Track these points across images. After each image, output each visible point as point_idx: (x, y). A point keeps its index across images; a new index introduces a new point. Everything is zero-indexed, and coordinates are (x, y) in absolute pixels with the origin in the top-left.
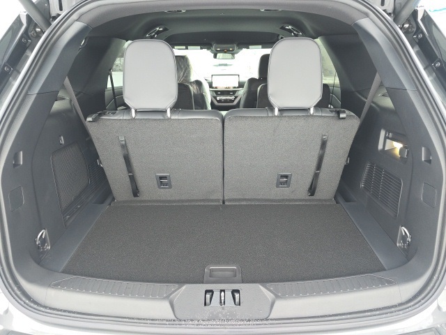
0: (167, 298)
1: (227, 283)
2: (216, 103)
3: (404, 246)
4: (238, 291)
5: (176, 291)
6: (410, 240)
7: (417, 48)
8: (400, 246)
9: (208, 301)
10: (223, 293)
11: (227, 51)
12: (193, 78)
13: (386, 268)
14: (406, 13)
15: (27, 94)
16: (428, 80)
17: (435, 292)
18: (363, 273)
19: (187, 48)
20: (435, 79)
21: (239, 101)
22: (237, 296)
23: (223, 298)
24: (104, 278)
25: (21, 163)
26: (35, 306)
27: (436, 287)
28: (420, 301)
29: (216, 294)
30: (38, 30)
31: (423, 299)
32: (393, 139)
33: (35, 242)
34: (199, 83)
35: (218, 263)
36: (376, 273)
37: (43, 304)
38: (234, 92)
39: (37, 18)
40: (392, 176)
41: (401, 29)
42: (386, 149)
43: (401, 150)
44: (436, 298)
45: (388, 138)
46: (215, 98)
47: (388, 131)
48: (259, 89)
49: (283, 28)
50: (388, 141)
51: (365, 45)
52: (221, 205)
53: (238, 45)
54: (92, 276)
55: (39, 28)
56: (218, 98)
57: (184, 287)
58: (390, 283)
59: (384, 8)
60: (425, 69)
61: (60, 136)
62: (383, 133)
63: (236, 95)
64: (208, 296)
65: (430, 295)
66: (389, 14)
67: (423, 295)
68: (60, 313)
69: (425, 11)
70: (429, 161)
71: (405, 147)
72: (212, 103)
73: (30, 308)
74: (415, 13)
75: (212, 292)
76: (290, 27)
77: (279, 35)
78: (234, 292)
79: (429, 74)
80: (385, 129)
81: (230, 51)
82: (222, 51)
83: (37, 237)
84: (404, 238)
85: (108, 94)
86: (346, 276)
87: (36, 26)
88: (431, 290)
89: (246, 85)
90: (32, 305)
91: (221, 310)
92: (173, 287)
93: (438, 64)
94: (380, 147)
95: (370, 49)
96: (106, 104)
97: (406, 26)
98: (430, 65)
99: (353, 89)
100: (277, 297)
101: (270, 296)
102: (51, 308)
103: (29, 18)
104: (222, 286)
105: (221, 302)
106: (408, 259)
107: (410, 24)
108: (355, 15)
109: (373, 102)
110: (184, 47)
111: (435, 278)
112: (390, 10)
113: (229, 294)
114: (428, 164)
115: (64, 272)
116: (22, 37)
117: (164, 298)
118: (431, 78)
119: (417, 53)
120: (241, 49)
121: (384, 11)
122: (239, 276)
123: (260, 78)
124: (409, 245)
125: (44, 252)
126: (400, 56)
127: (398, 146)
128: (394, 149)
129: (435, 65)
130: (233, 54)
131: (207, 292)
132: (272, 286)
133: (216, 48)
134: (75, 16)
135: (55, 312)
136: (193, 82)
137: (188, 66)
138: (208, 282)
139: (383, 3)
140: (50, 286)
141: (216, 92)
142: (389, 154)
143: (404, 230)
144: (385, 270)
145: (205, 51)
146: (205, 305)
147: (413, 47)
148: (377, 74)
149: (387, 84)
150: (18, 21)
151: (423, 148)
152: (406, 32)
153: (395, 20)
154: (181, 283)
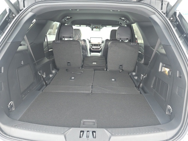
0: (63, 134)
1: (90, 128)
2: (92, 49)
3: (169, 114)
4: (95, 132)
5: (67, 131)
6: (172, 111)
7: (176, 28)
8: (167, 114)
9: (81, 136)
10: (88, 132)
11: (97, 28)
12: (82, 39)
13: (161, 123)
14: (171, 13)
15: (6, 42)
16: (181, 42)
17: (182, 135)
18: (150, 126)
19: (80, 26)
20: (183, 41)
21: (102, 49)
22: (94, 134)
23: (88, 135)
24: (36, 124)
25: (3, 72)
26: (5, 135)
27: (182, 133)
28: (175, 139)
29: (85, 133)
30: (14, 15)
31: (177, 138)
32: (165, 67)
33: (8, 106)
34: (84, 41)
35: (87, 119)
36: (156, 126)
37: (9, 134)
38: (100, 45)
39: (13, 10)
40: (164, 83)
41: (169, 20)
42: (162, 71)
43: (168, 72)
44: (183, 138)
45: (163, 66)
46: (92, 47)
47: (163, 63)
48: (109, 44)
49: (120, 19)
50: (163, 68)
51: (154, 26)
52: (90, 93)
53: (102, 25)
54: (31, 123)
55: (14, 14)
56: (93, 47)
57: (71, 129)
58: (163, 130)
59: (162, 11)
60: (179, 37)
61: (21, 61)
62: (161, 64)
63: (100, 46)
64: (82, 133)
65: (180, 136)
66: (164, 14)
67: (177, 136)
68: (15, 139)
69: (180, 13)
70: (180, 77)
71: (170, 71)
72: (90, 49)
73: (2, 136)
74: (175, 13)
75: (83, 131)
76: (123, 18)
77: (119, 22)
78: (93, 132)
79: (181, 40)
80: (162, 62)
81: (98, 27)
82: (95, 28)
83: (8, 104)
84: (169, 110)
85: (45, 44)
86: (143, 126)
87: (13, 13)
88: (180, 134)
89: (104, 42)
90: (4, 134)
91: (86, 140)
92: (66, 129)
93: (185, 35)
94: (160, 70)
95: (156, 28)
96: (44, 48)
97: (172, 19)
98: (181, 36)
99: (149, 45)
100: (112, 135)
101: (109, 134)
102: (12, 136)
103: (10, 10)
104: (88, 129)
105: (87, 136)
106: (171, 120)
107: (173, 18)
108: (149, 13)
109: (157, 51)
110: (79, 25)
111: (182, 129)
112: (165, 12)
113: (91, 133)
114: (180, 78)
115: (19, 120)
116: (6, 18)
117: (62, 134)
118: (182, 41)
119: (176, 31)
120: (103, 27)
121: (162, 12)
122: (96, 125)
123: (110, 39)
124: (171, 113)
125: (11, 111)
126: (168, 31)
127: (167, 70)
128: (165, 71)
129: (183, 36)
130: (100, 29)
131: (81, 131)
132: (110, 130)
133: (92, 26)
134: (29, 10)
135: (13, 138)
136: (82, 40)
137: (80, 33)
138: (82, 127)
139: (162, 9)
140: (12, 126)
141: (92, 45)
142: (163, 73)
143: (169, 107)
144: (160, 124)
145: (88, 27)
146: (80, 137)
147: (174, 28)
148: (159, 39)
149: (163, 43)
150: (5, 11)
151: (178, 71)
152: (171, 21)
153: (167, 16)
154: (70, 127)
